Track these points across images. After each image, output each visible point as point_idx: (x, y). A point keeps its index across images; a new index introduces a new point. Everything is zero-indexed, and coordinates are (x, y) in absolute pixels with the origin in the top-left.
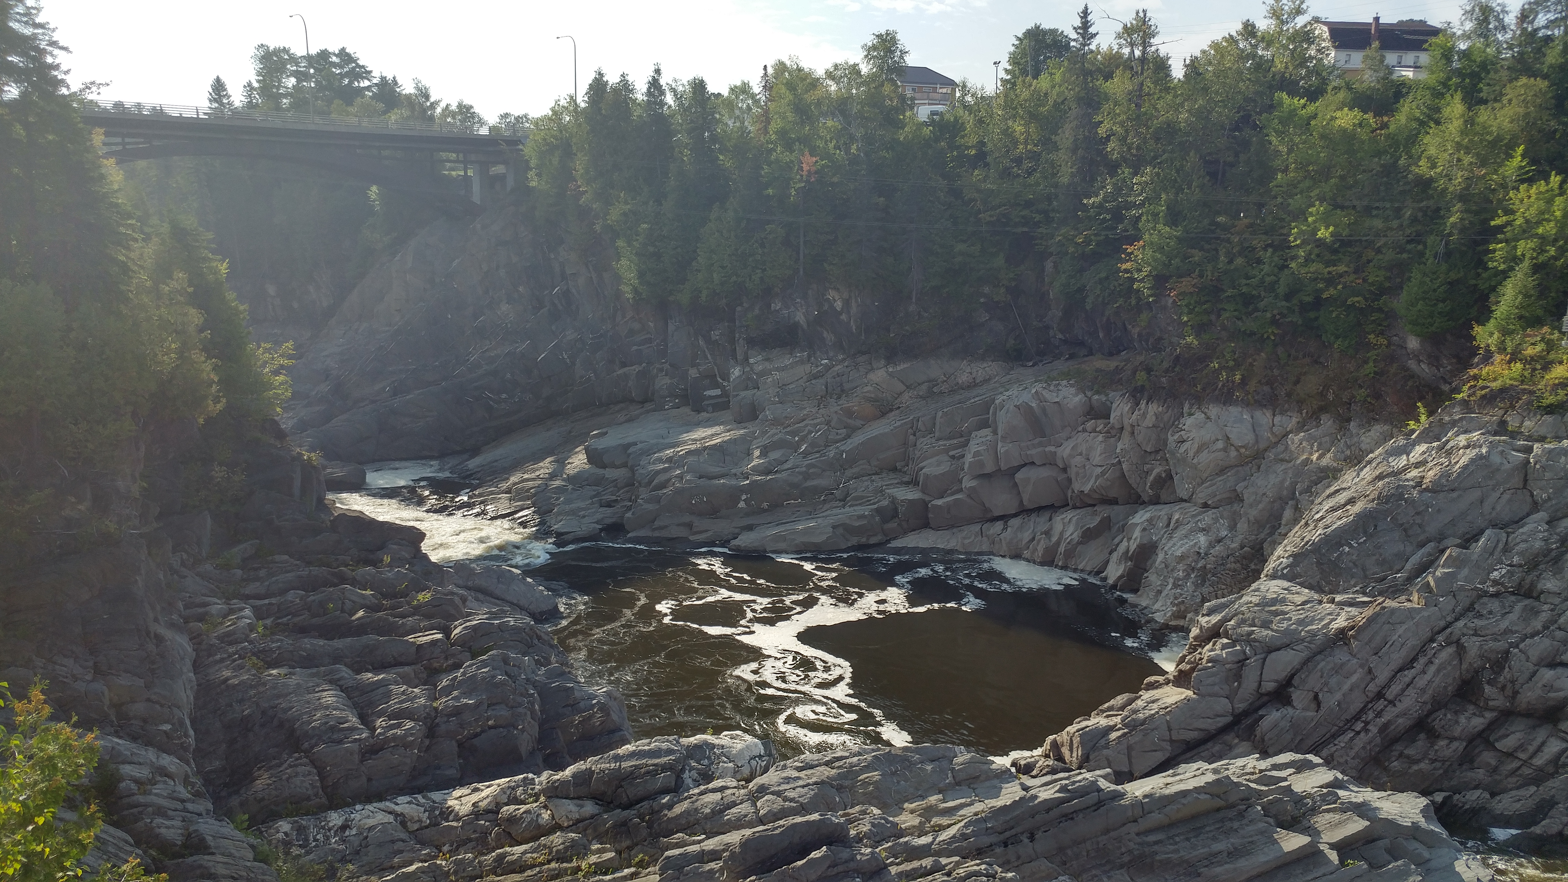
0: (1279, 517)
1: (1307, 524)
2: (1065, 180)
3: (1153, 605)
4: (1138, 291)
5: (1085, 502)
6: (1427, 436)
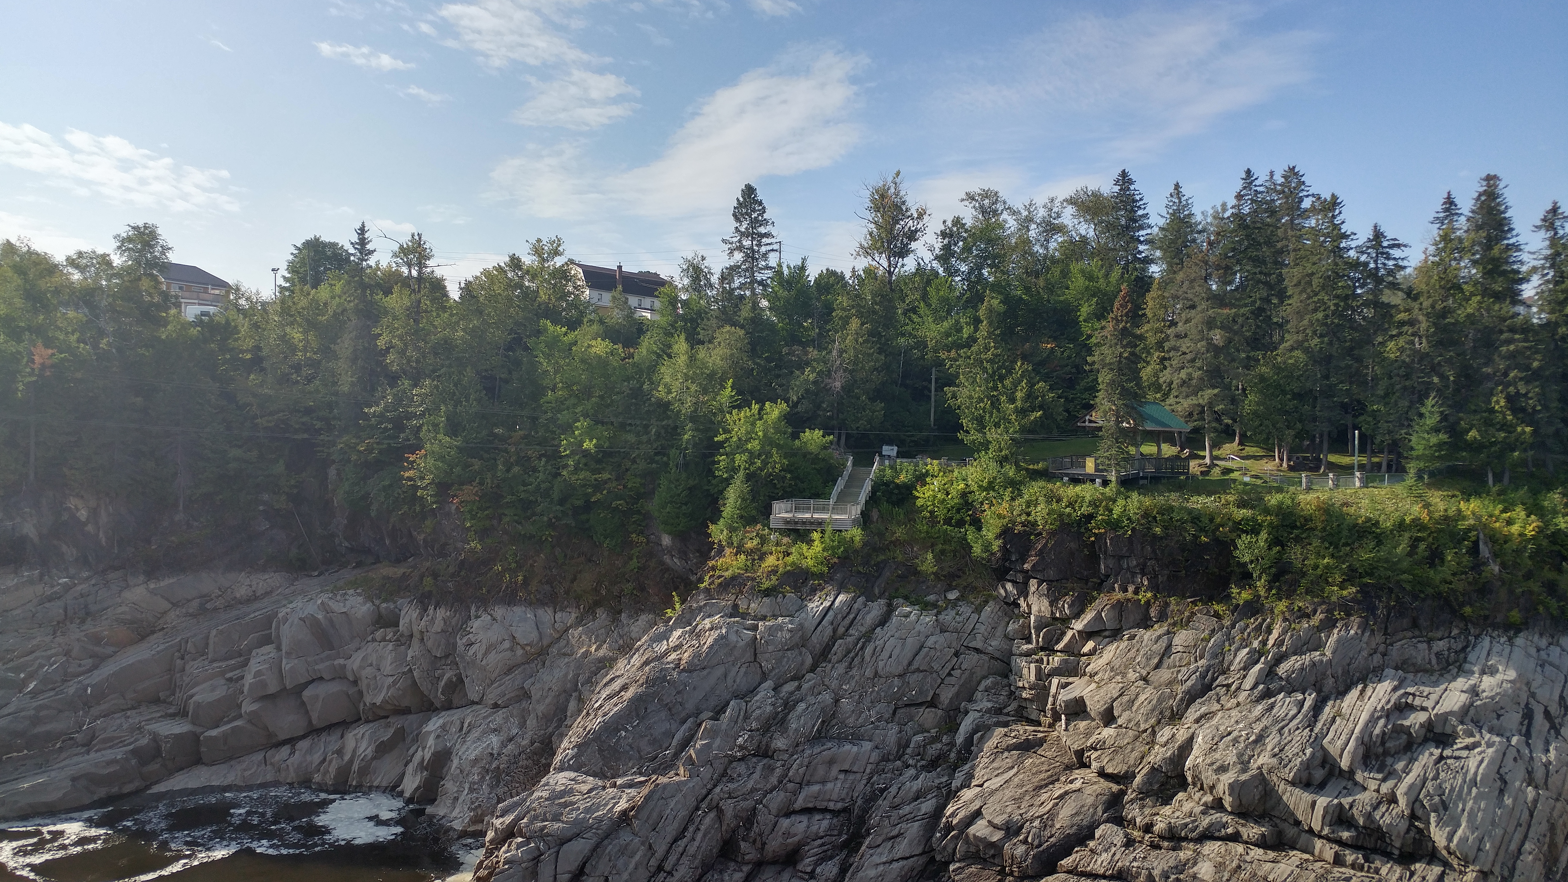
0: (565, 710)
1: (588, 714)
2: (346, 389)
3: (451, 813)
4: (422, 498)
5: (378, 715)
6: (684, 620)
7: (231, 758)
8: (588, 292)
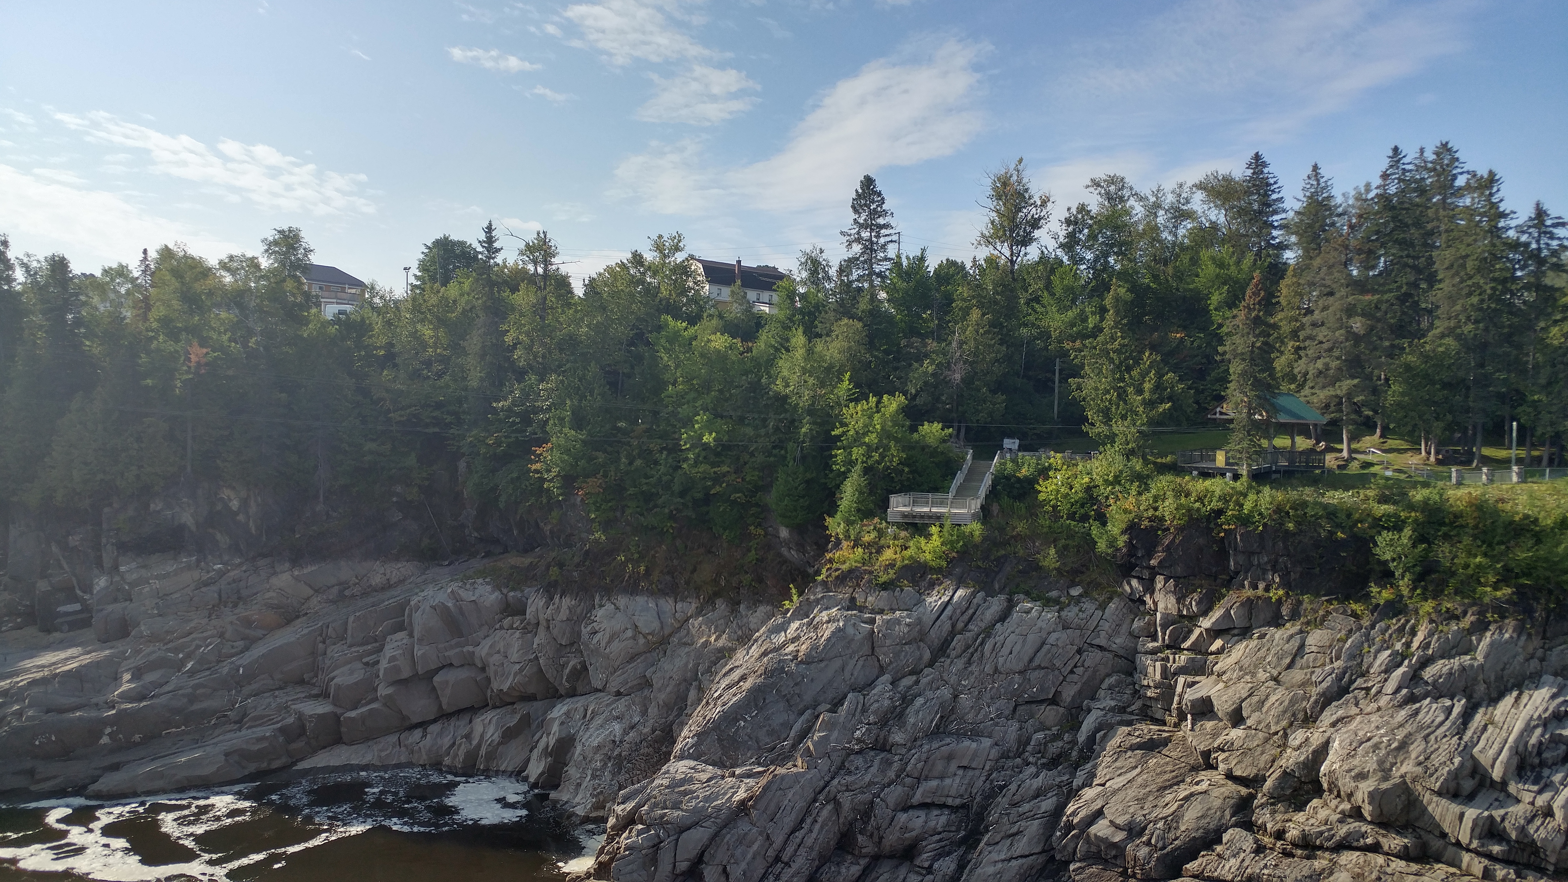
0: (685, 699)
1: (707, 703)
2: (474, 384)
3: (574, 798)
4: (548, 490)
5: (504, 701)
6: (803, 612)
7: (367, 739)
8: (707, 287)
